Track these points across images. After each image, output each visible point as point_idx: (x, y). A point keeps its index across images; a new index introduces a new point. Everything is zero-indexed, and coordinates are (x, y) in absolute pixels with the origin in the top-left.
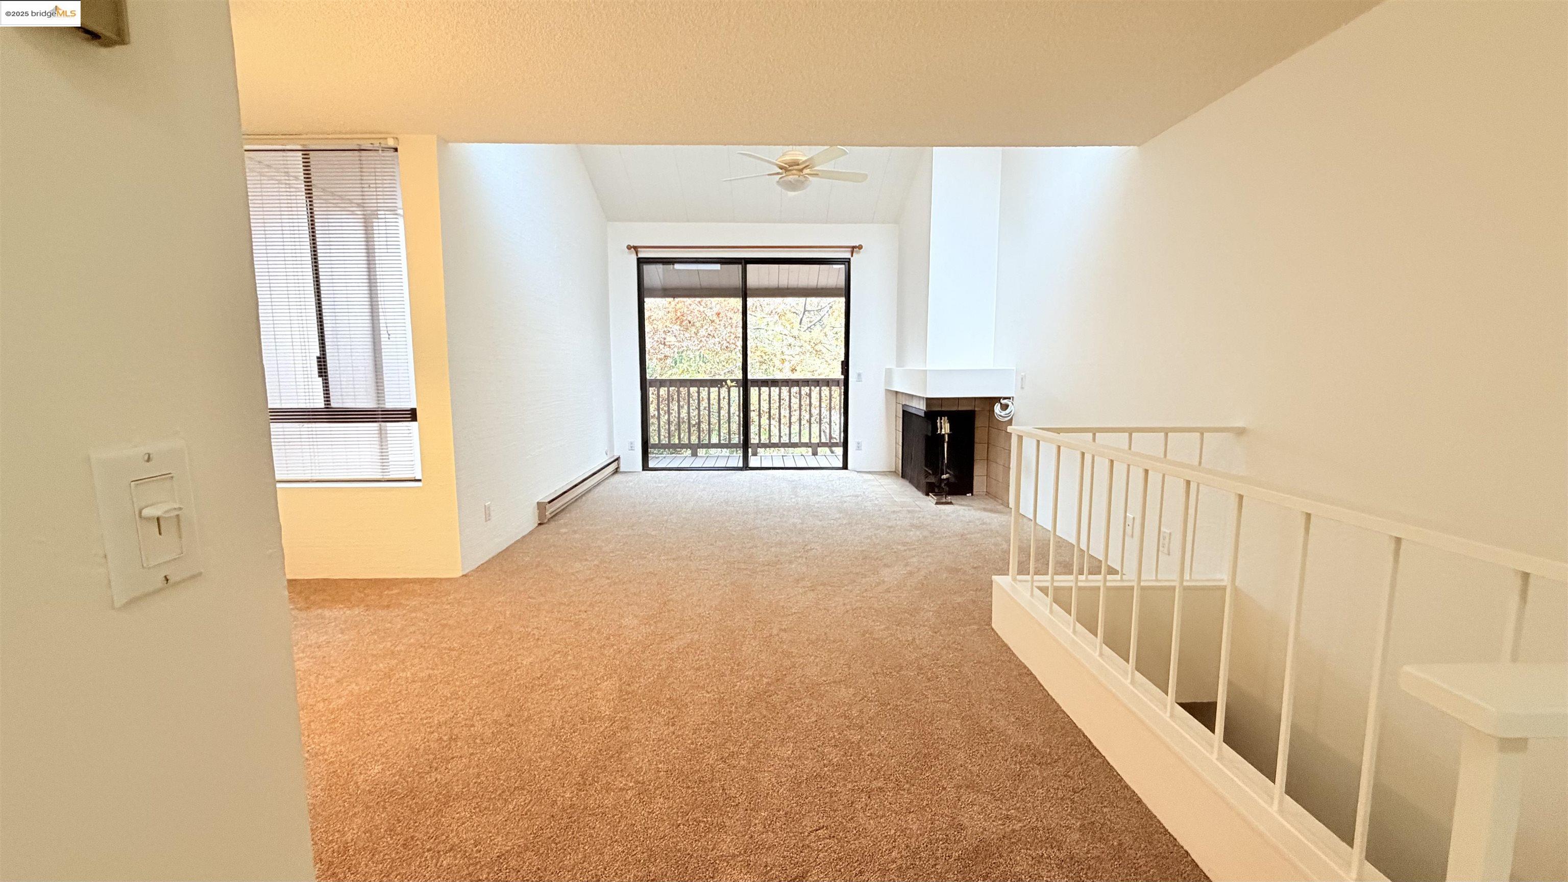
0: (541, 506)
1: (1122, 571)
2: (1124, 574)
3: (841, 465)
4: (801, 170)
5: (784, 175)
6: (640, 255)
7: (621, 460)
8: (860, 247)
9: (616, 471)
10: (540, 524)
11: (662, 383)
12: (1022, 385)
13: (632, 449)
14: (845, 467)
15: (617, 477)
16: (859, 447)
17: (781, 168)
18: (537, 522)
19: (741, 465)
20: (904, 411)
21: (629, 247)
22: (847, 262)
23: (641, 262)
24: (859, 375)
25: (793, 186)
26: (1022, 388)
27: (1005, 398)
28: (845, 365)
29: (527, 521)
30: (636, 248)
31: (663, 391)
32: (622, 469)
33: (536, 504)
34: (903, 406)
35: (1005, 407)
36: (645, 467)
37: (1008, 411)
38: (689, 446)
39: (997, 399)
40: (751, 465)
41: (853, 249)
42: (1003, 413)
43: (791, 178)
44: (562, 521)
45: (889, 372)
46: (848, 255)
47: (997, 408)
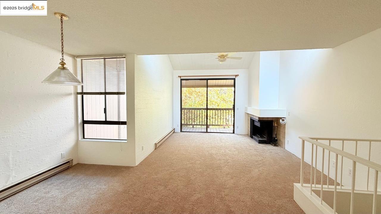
0: (156, 144)
1: (341, 184)
2: (343, 186)
3: (232, 132)
4: (224, 57)
5: (220, 58)
6: (181, 78)
7: (175, 129)
8: (238, 75)
9: (174, 132)
10: (155, 149)
11: (185, 109)
12: (289, 114)
13: (178, 126)
14: (234, 133)
15: (174, 134)
16: (238, 128)
17: (219, 57)
18: (155, 148)
19: (205, 131)
20: (251, 119)
21: (179, 76)
22: (234, 79)
23: (181, 80)
24: (238, 108)
25: (222, 61)
26: (289, 115)
27: (283, 118)
28: (234, 106)
29: (152, 148)
30: (180, 77)
31: (186, 111)
32: (175, 132)
33: (154, 144)
34: (251, 117)
35: (283, 120)
36: (181, 131)
37: (284, 121)
38: (192, 125)
39: (281, 118)
40: (208, 131)
41: (236, 76)
42: (283, 122)
43: (222, 59)
44: (161, 148)
45: (246, 108)
46: (234, 77)
47: (281, 121)
